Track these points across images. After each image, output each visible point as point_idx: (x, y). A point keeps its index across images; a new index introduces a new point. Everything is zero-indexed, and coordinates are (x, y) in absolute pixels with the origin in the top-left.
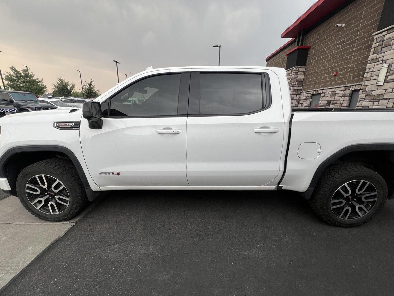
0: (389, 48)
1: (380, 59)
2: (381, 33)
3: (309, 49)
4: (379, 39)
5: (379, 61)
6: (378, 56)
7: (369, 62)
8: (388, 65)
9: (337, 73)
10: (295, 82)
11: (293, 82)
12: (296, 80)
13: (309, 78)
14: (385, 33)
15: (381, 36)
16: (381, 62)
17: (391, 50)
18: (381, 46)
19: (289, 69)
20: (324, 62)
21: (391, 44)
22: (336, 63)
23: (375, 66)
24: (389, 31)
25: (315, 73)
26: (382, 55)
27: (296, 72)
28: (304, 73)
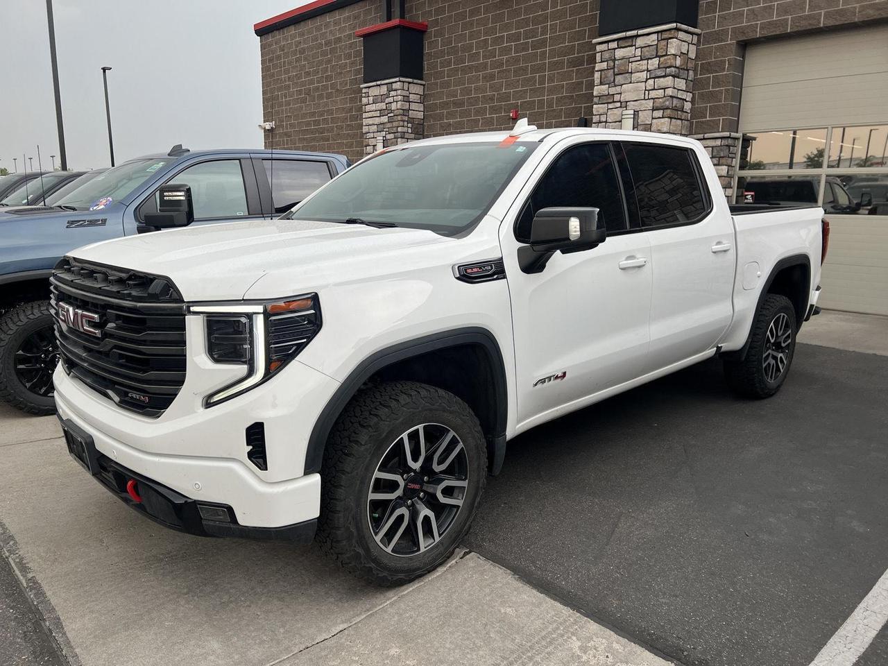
0: (626, 78)
1: (617, 98)
2: (607, 42)
3: (426, 31)
4: (607, 55)
5: (614, 102)
6: (612, 91)
7: (596, 100)
8: (632, 112)
9: (517, 112)
10: (406, 123)
11: (401, 123)
12: (406, 118)
13: (441, 117)
14: (614, 45)
15: (609, 49)
16: (618, 104)
17: (631, 83)
18: (612, 70)
19: (379, 83)
20: (477, 79)
21: (630, 71)
22: (508, 86)
23: (610, 112)
24: (622, 43)
25: (456, 104)
26: (618, 89)
27: (406, 93)
28: (424, 99)
